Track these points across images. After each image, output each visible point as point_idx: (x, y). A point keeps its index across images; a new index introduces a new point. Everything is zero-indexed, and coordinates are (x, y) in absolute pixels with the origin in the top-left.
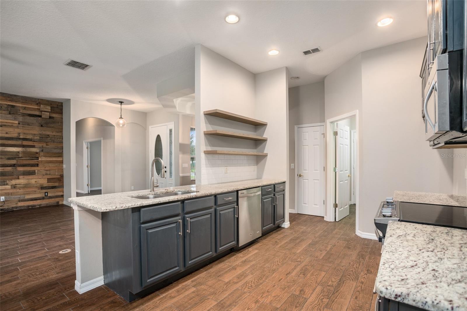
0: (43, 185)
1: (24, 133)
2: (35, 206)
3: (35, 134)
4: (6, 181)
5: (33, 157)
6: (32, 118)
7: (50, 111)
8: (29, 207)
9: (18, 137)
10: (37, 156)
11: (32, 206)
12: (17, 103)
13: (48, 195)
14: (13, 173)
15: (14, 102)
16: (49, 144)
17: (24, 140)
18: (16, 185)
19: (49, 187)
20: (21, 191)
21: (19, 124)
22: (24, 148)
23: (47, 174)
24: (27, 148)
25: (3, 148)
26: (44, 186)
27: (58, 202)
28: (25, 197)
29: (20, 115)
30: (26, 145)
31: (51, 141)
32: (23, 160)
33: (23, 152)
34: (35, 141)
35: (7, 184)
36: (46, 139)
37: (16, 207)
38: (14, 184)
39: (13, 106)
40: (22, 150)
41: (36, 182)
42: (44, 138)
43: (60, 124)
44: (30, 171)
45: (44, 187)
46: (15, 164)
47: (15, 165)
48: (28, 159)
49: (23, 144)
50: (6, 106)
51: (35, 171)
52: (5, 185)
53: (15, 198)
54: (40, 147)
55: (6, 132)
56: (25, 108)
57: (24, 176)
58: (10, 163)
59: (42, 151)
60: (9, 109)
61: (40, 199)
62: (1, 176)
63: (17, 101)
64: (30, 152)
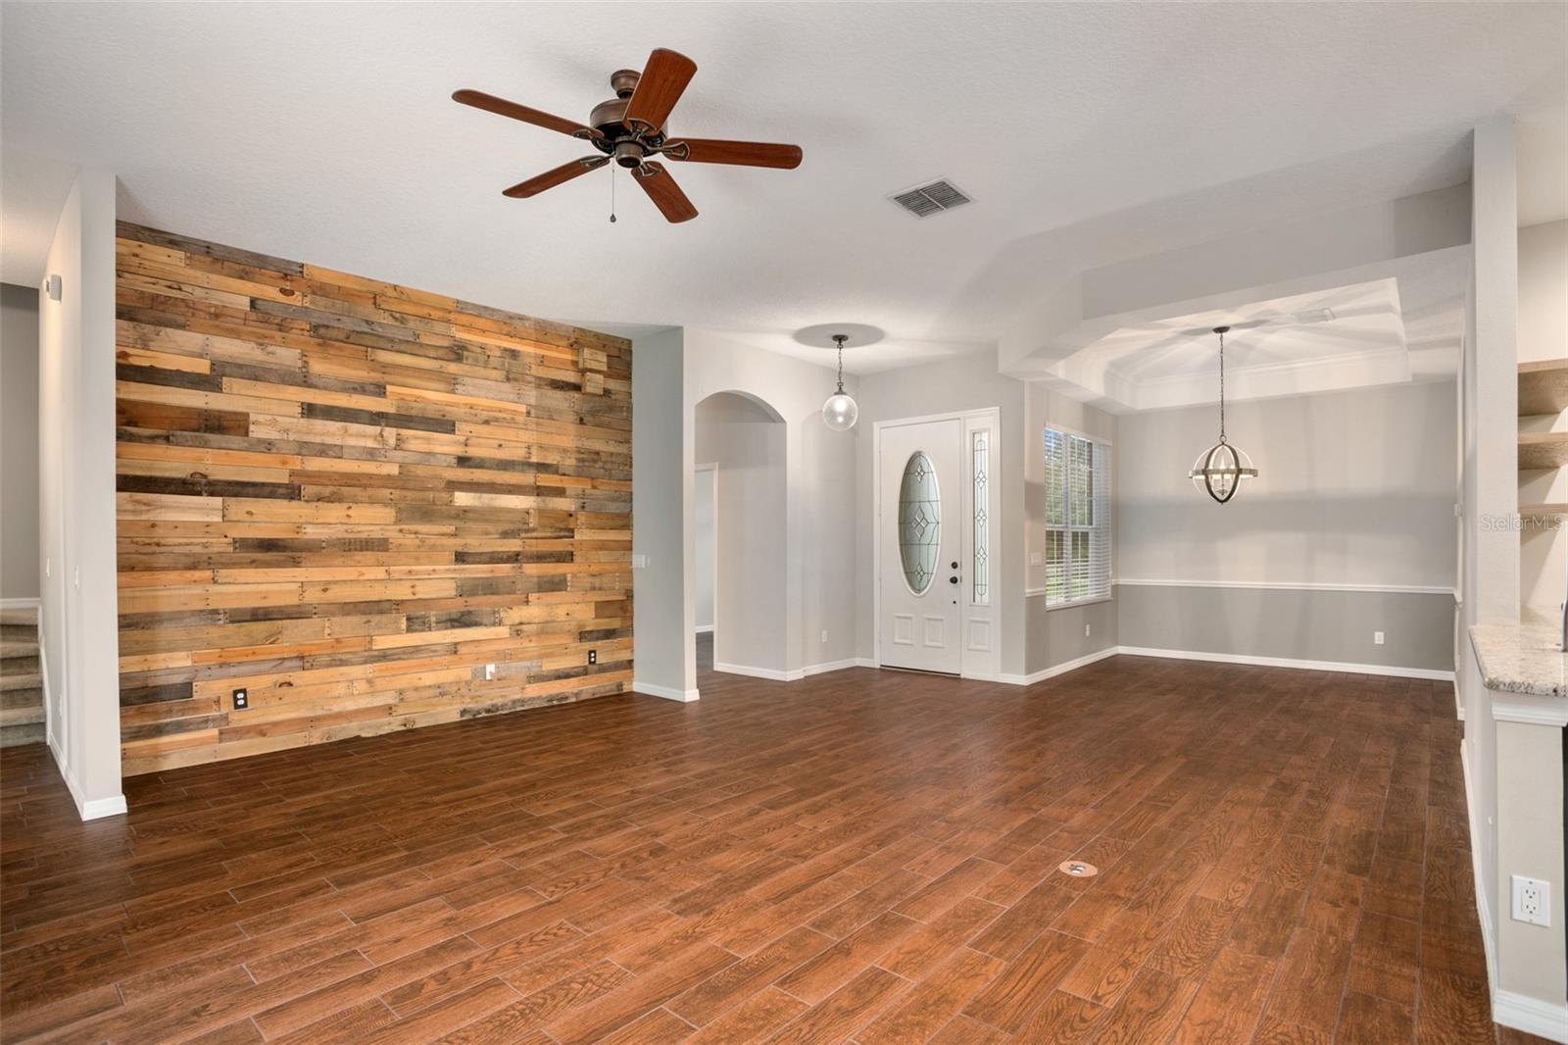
0: (585, 626)
1: (541, 447)
2: (567, 698)
3: (565, 451)
4: (498, 612)
5: (561, 530)
6: (559, 394)
7: (605, 369)
8: (551, 700)
9: (526, 458)
10: (571, 527)
11: (560, 697)
12: (524, 345)
13: (597, 662)
14: (513, 582)
15: (518, 340)
16: (598, 483)
17: (539, 471)
18: (521, 624)
19: (598, 631)
20: (532, 646)
21: (528, 413)
22: (539, 499)
23: (593, 589)
24: (548, 498)
25: (491, 499)
26: (587, 629)
27: (620, 686)
28: (541, 666)
29: (530, 383)
30: (545, 487)
31: (602, 471)
32: (537, 538)
33: (541, 512)
34: (567, 473)
35: (500, 624)
36: (592, 467)
37: (523, 702)
38: (517, 621)
39: (514, 355)
40: (536, 504)
41: (567, 614)
42: (587, 464)
43: (625, 414)
44: (553, 576)
45: (586, 632)
46: (518, 554)
47: (519, 558)
48: (549, 534)
49: (538, 484)
50: (498, 354)
51: (565, 575)
52: (494, 624)
53: (519, 668)
54: (578, 495)
55: (497, 442)
56: (542, 361)
57: (540, 594)
58: (507, 550)
59: (583, 507)
60: (507, 365)
61: (577, 675)
62: (485, 594)
63: (525, 335)
64: (554, 511)
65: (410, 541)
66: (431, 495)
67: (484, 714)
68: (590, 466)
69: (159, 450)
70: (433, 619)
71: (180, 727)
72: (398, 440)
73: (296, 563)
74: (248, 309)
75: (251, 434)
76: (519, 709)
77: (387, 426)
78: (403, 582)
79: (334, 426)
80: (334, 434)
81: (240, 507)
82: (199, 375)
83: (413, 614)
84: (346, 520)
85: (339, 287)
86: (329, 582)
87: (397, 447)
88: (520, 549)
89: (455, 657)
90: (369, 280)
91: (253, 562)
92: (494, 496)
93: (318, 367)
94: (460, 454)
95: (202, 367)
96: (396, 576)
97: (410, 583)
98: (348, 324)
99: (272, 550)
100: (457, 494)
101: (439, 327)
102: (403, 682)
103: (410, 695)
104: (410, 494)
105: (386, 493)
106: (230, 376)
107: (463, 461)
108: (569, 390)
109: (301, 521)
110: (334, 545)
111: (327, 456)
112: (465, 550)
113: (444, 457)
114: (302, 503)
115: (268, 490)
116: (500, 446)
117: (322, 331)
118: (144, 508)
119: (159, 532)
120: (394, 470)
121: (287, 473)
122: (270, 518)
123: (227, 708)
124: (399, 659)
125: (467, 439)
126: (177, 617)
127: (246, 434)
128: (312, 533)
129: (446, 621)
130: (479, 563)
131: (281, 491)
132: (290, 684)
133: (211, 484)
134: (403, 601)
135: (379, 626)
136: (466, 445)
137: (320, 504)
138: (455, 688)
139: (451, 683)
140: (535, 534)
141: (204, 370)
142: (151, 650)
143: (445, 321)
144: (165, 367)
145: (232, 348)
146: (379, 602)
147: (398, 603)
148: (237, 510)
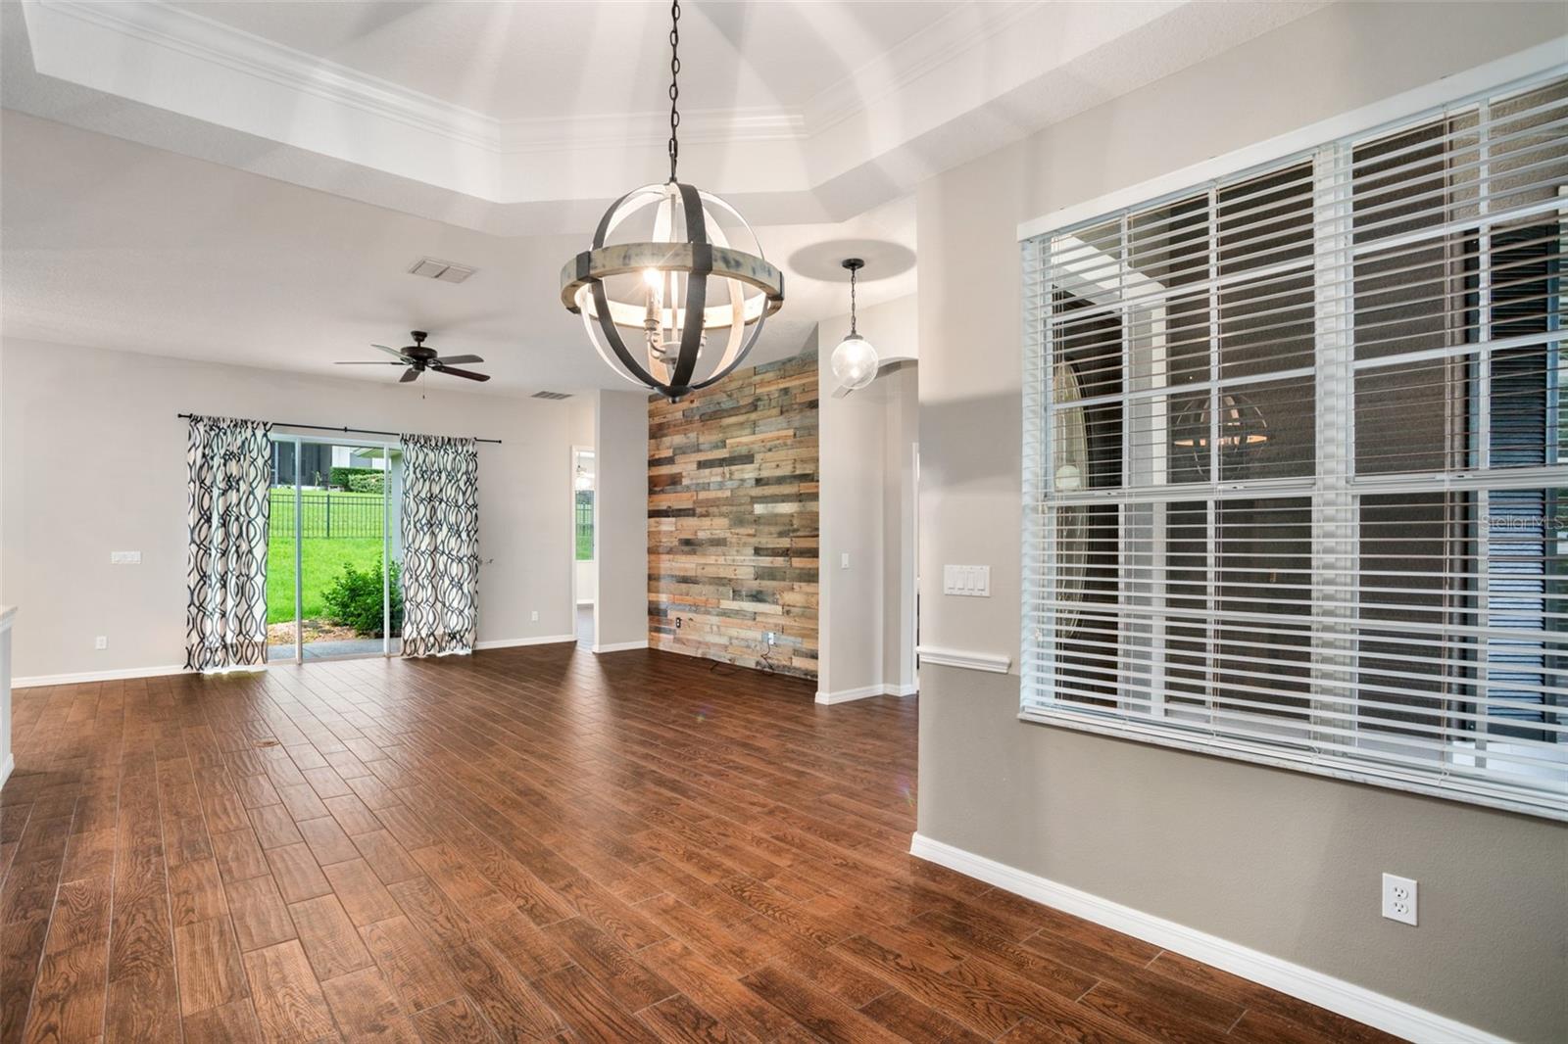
4: (776, 594)
8: (806, 674)
14: (785, 572)
15: (789, 379)
17: (801, 482)
18: (789, 606)
21: (795, 435)
22: (801, 504)
24: (806, 503)
25: (773, 507)
29: (796, 410)
30: (804, 494)
33: (800, 513)
35: (777, 603)
37: (789, 668)
38: (787, 603)
39: (786, 391)
40: (798, 509)
44: (810, 569)
46: (788, 550)
47: (789, 552)
48: (807, 534)
49: (801, 492)
50: (777, 395)
52: (774, 603)
53: (789, 641)
57: (802, 584)
58: (782, 546)
60: (781, 402)
62: (769, 579)
65: (735, 540)
66: (743, 508)
67: (767, 669)
69: (662, 496)
70: (744, 593)
71: (665, 631)
72: (730, 473)
73: (694, 552)
74: (683, 417)
75: (683, 484)
76: (787, 673)
77: (726, 466)
78: (732, 567)
79: (707, 471)
80: (706, 477)
81: (680, 521)
82: (669, 457)
83: (735, 588)
84: (711, 527)
86: (705, 564)
87: (731, 479)
88: (789, 546)
89: (754, 622)
91: (683, 551)
92: (774, 505)
93: (702, 439)
94: (757, 477)
95: (668, 453)
96: (729, 562)
97: (734, 568)
98: (713, 408)
99: (690, 545)
100: (756, 506)
101: (747, 391)
102: (734, 632)
103: (734, 641)
104: (734, 509)
105: (724, 509)
106: (677, 455)
107: (759, 482)
109: (697, 528)
110: (707, 542)
111: (705, 490)
112: (760, 546)
113: (749, 481)
114: (697, 518)
115: (687, 512)
116: (778, 466)
117: (703, 417)
118: (658, 524)
119: (661, 536)
120: (728, 493)
121: (692, 502)
122: (688, 527)
123: (674, 627)
124: (730, 617)
125: (760, 466)
126: (664, 577)
127: (681, 484)
128: (701, 535)
129: (750, 596)
130: (766, 556)
131: (691, 512)
132: (692, 620)
133: (673, 511)
134: (732, 579)
135: (722, 594)
137: (702, 518)
138: (753, 645)
139: (752, 640)
140: (798, 534)
141: (671, 454)
142: (658, 592)
143: (750, 385)
144: (663, 456)
145: (678, 439)
146: (722, 578)
147: (730, 580)
148: (679, 524)
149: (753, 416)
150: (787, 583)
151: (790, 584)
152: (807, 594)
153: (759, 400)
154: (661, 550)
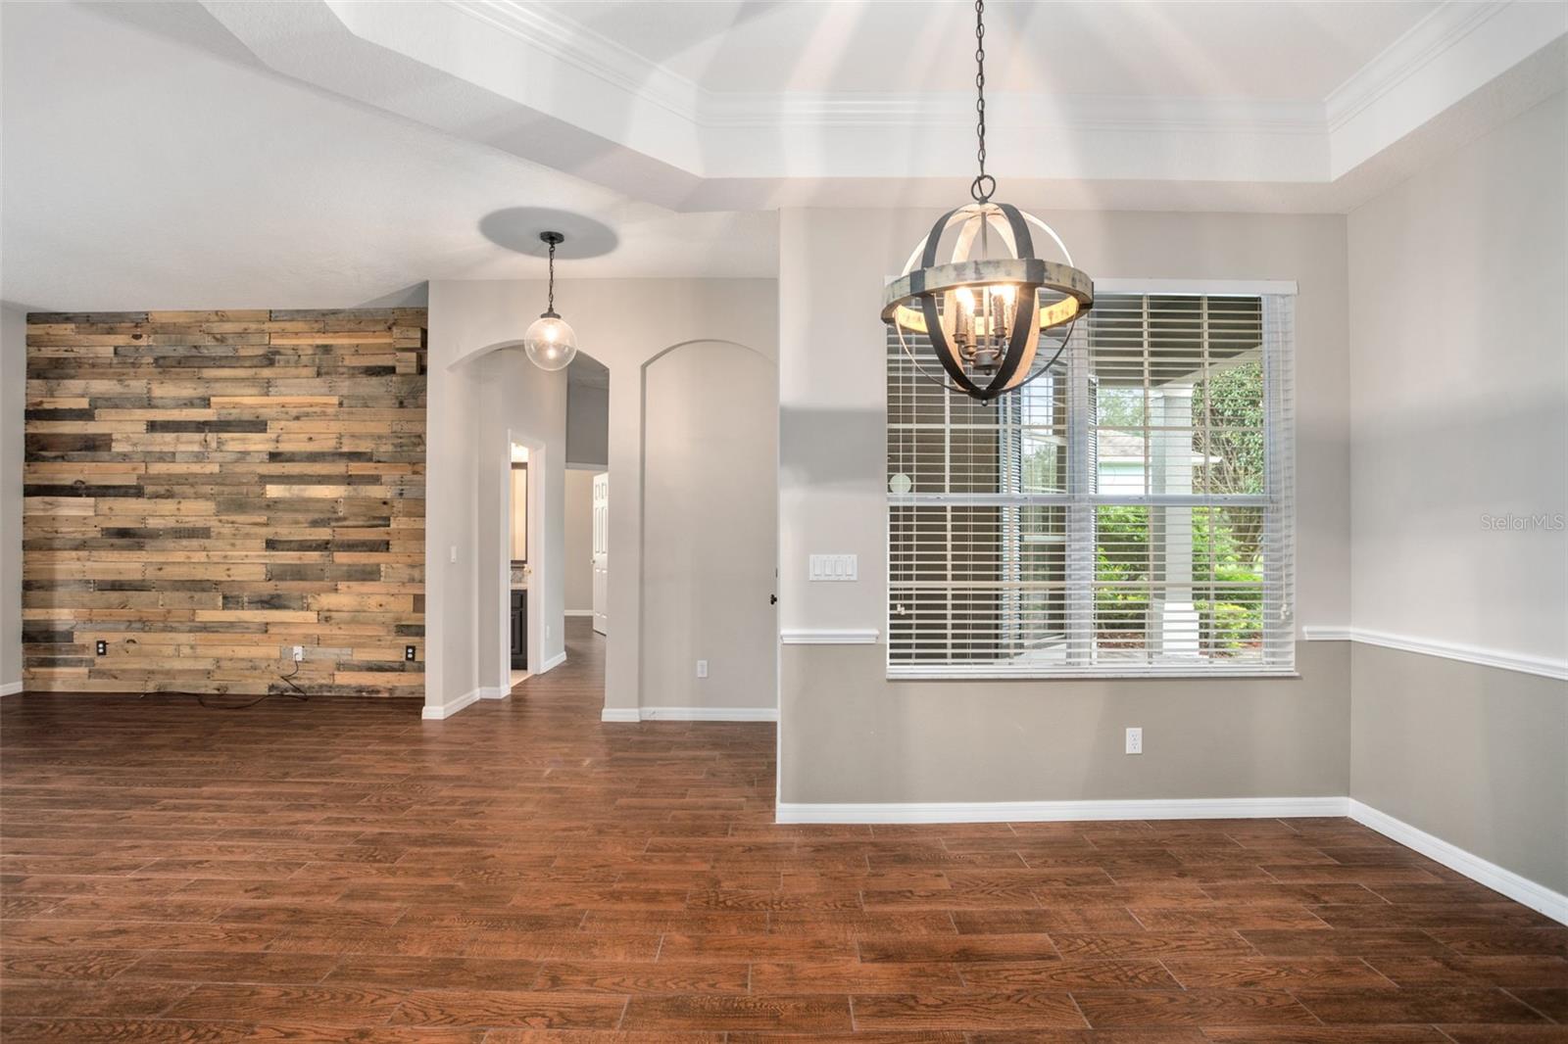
0: (400, 619)
1: (353, 436)
2: (378, 692)
3: (380, 437)
4: (306, 598)
5: (375, 518)
6: (374, 380)
8: (361, 691)
9: (336, 448)
10: (384, 515)
11: (370, 690)
12: (339, 337)
13: (415, 659)
14: (322, 570)
15: (331, 335)
17: (352, 461)
18: (329, 610)
19: (417, 626)
20: (344, 634)
21: (341, 404)
22: (351, 488)
23: (412, 580)
24: (361, 487)
25: (301, 490)
26: (404, 623)
28: (353, 656)
30: (357, 475)
32: (347, 527)
33: (349, 499)
34: (382, 459)
35: (308, 608)
36: (412, 451)
37: (330, 688)
38: (326, 608)
39: (327, 349)
40: (346, 493)
41: (381, 605)
42: (405, 448)
44: (364, 565)
45: (402, 625)
46: (327, 542)
47: (329, 546)
48: (361, 523)
49: (350, 473)
50: (310, 352)
51: (378, 566)
52: (302, 609)
53: (329, 654)
54: (395, 482)
55: (308, 436)
56: (357, 350)
57: (351, 584)
58: (317, 538)
59: (401, 494)
60: (317, 360)
61: (392, 670)
62: (293, 580)
63: (337, 328)
64: (366, 499)
65: (227, 530)
66: (244, 489)
67: (291, 693)
68: (409, 451)
69: (58, 466)
70: (246, 599)
71: (67, 663)
72: (218, 443)
73: (141, 547)
74: (112, 355)
75: (113, 450)
76: (326, 694)
77: (210, 431)
78: (221, 566)
79: (169, 437)
80: (169, 444)
81: (106, 503)
82: (81, 410)
83: (228, 594)
84: (176, 513)
85: (175, 324)
86: (164, 563)
87: (219, 449)
88: (330, 538)
89: (265, 636)
90: (197, 312)
91: (112, 545)
92: (303, 487)
93: (159, 391)
94: (272, 450)
95: (84, 403)
96: (216, 560)
97: (226, 567)
98: (181, 351)
99: (127, 537)
100: (268, 487)
101: (254, 339)
102: (219, 652)
103: (226, 664)
104: (227, 489)
105: (207, 489)
106: (100, 408)
107: (274, 457)
108: (387, 374)
109: (146, 513)
110: (168, 533)
111: (164, 461)
112: (276, 538)
113: (256, 455)
114: (145, 500)
115: (123, 490)
116: (311, 439)
117: (161, 362)
118: (50, 507)
119: (57, 524)
120: (216, 469)
121: (135, 477)
122: (125, 512)
123: (90, 655)
124: (217, 632)
125: (278, 436)
126: (66, 584)
127: (110, 450)
128: (153, 523)
129: (257, 602)
130: (288, 550)
131: (132, 491)
132: (134, 642)
133: (88, 488)
134: (221, 582)
135: (200, 602)
136: (277, 442)
137: (158, 500)
138: (264, 665)
139: (262, 659)
140: (345, 523)
141: (87, 406)
142: (49, 605)
143: (262, 332)
144: (60, 406)
145: (101, 386)
146: (201, 581)
147: (217, 583)
148: (101, 505)
149: (266, 373)
150: (327, 583)
151: (333, 583)
152: (360, 594)
153: (278, 353)
154: (57, 544)
